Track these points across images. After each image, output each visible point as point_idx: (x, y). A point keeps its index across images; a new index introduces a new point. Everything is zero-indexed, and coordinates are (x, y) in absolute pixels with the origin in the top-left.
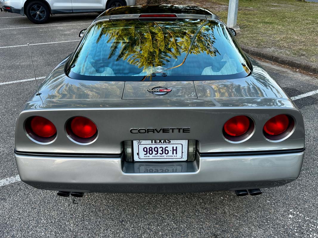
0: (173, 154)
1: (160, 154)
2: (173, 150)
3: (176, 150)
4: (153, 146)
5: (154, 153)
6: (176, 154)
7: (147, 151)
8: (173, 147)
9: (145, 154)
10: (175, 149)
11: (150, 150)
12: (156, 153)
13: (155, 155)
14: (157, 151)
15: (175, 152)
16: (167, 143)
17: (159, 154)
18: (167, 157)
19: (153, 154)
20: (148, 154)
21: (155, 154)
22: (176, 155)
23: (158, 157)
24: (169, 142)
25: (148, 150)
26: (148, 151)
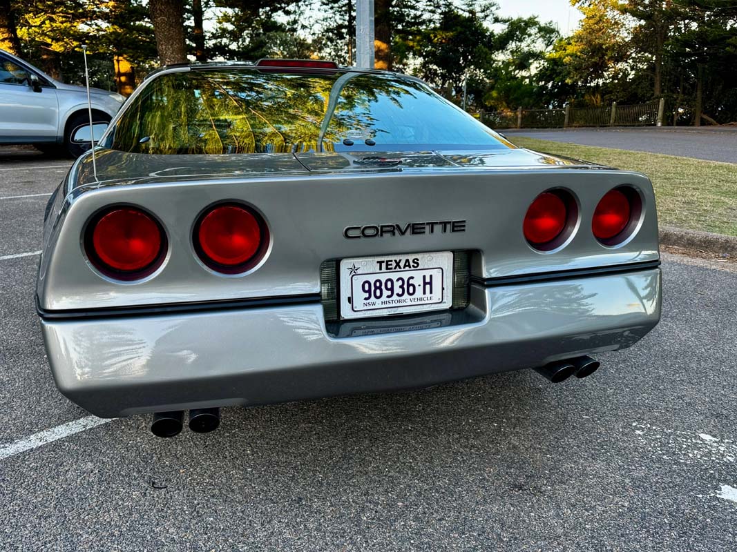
0: (424, 293)
1: (398, 295)
2: (425, 283)
3: (430, 283)
4: (383, 278)
5: (386, 293)
6: (431, 292)
7: (369, 291)
8: (424, 277)
9: (366, 299)
10: (428, 280)
11: (376, 288)
12: (389, 293)
13: (388, 299)
14: (392, 289)
15: (428, 287)
16: (412, 268)
17: (395, 297)
18: (413, 303)
19: (384, 298)
20: (373, 299)
21: (388, 297)
22: (431, 295)
23: (394, 305)
24: (416, 265)
25: (373, 288)
26: (372, 290)
